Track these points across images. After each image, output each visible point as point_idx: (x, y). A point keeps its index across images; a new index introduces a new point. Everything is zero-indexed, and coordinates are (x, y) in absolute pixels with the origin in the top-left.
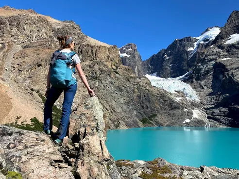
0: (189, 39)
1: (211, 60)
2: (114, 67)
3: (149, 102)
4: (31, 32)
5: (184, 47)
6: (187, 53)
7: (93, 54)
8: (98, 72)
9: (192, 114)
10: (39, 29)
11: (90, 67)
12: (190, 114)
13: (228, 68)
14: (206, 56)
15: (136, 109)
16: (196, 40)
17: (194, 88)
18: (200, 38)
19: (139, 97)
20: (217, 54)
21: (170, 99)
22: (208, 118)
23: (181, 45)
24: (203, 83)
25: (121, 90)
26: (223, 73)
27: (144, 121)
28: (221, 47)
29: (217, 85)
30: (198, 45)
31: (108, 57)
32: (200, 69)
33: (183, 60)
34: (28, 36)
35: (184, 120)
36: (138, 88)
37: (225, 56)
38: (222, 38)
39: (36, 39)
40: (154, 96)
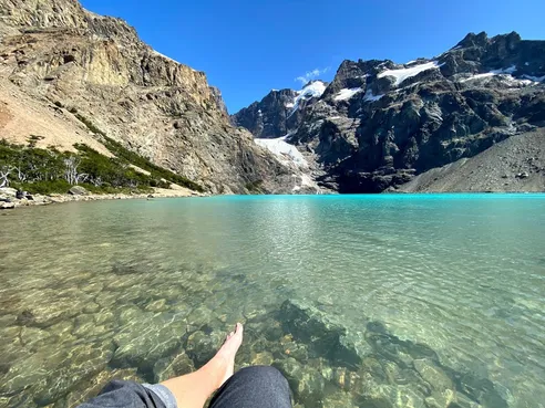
0: (288, 92)
1: (320, 118)
2: (204, 105)
3: (253, 163)
4: (38, 8)
5: (282, 101)
6: (286, 110)
7: (169, 75)
8: (182, 106)
9: (301, 180)
10: (57, 7)
11: (168, 95)
12: (299, 181)
13: (340, 128)
14: (314, 112)
15: (239, 171)
16: (297, 95)
17: (301, 151)
18: (302, 93)
19: (240, 155)
20: (326, 111)
21: (277, 162)
22: (319, 185)
23: (278, 98)
24: (310, 145)
25: (219, 142)
26: (333, 134)
27: (249, 189)
28: (330, 103)
29: (326, 147)
30: (300, 101)
31: (195, 85)
32: (307, 129)
33: (281, 118)
34: (33, 15)
35: (292, 187)
36: (239, 143)
37: (335, 114)
38: (332, 93)
39: (51, 24)
40: (259, 156)
